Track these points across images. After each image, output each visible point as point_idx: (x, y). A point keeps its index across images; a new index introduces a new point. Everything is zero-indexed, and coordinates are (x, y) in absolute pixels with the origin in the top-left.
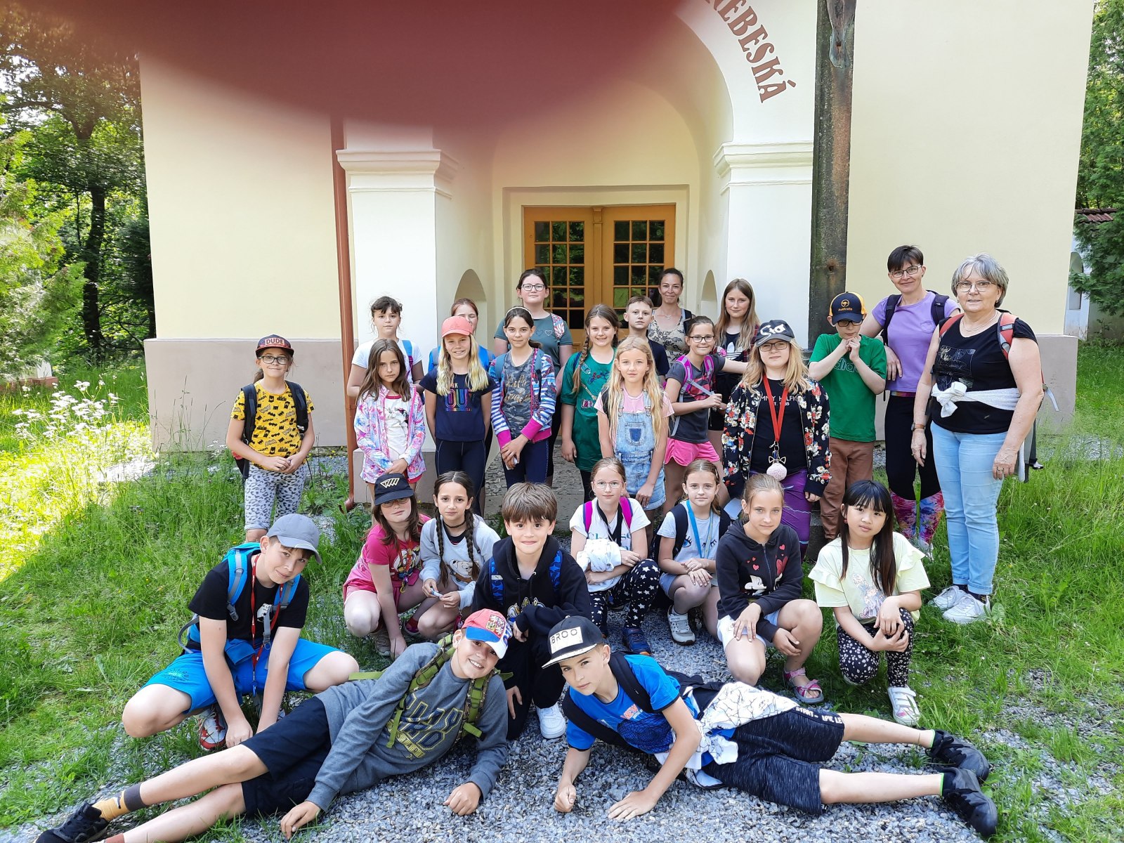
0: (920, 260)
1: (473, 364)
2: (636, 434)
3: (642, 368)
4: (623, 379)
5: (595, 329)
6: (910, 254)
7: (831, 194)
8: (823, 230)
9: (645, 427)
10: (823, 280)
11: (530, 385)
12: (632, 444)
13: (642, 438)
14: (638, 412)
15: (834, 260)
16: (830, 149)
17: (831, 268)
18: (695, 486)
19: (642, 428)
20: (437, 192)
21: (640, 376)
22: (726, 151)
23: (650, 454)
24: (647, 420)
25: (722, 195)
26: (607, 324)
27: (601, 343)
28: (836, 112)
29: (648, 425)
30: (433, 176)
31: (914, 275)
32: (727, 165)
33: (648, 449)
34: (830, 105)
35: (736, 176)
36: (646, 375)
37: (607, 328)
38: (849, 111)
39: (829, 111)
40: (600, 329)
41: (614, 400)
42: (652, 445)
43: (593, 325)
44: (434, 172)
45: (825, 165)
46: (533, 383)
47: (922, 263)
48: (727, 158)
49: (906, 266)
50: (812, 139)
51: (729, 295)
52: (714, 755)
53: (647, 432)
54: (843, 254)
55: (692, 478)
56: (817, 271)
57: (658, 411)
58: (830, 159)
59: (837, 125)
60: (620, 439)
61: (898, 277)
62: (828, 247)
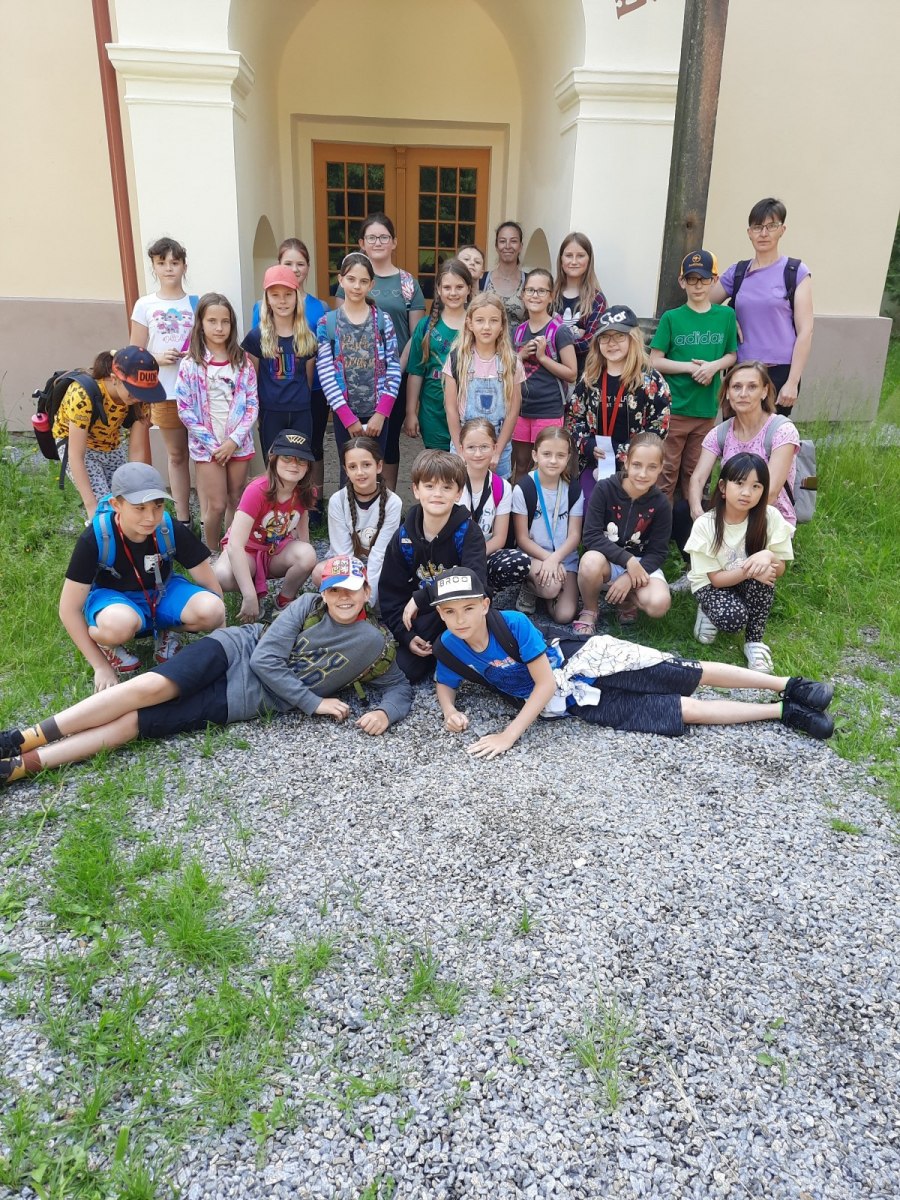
0: (782, 216)
1: (299, 325)
2: (486, 401)
3: (496, 327)
4: (474, 340)
5: (448, 287)
6: (775, 208)
7: (696, 136)
8: (684, 180)
9: (496, 392)
10: (680, 238)
11: (375, 348)
12: (482, 412)
13: (493, 406)
14: (490, 377)
15: (693, 215)
16: (699, 81)
17: (689, 225)
18: (547, 454)
19: (493, 394)
20: (235, 110)
21: (494, 336)
22: (577, 78)
23: (500, 424)
24: (498, 386)
25: (562, 134)
26: (461, 282)
27: (453, 305)
28: (709, 35)
29: (499, 391)
30: (230, 87)
31: (772, 234)
32: (576, 95)
33: (498, 418)
34: (703, 26)
35: (585, 111)
36: (500, 336)
37: (460, 287)
38: (722, 34)
39: (701, 33)
40: (453, 288)
41: (465, 363)
42: (503, 415)
43: (445, 283)
44: (231, 82)
45: (692, 101)
46: (378, 345)
47: (783, 222)
48: (577, 87)
49: (768, 221)
50: (677, 69)
51: (566, 251)
52: (577, 698)
53: (498, 400)
54: (703, 208)
55: (545, 445)
56: (675, 227)
57: (510, 376)
58: (698, 93)
59: (709, 51)
60: (469, 406)
61: (757, 234)
62: (688, 200)
